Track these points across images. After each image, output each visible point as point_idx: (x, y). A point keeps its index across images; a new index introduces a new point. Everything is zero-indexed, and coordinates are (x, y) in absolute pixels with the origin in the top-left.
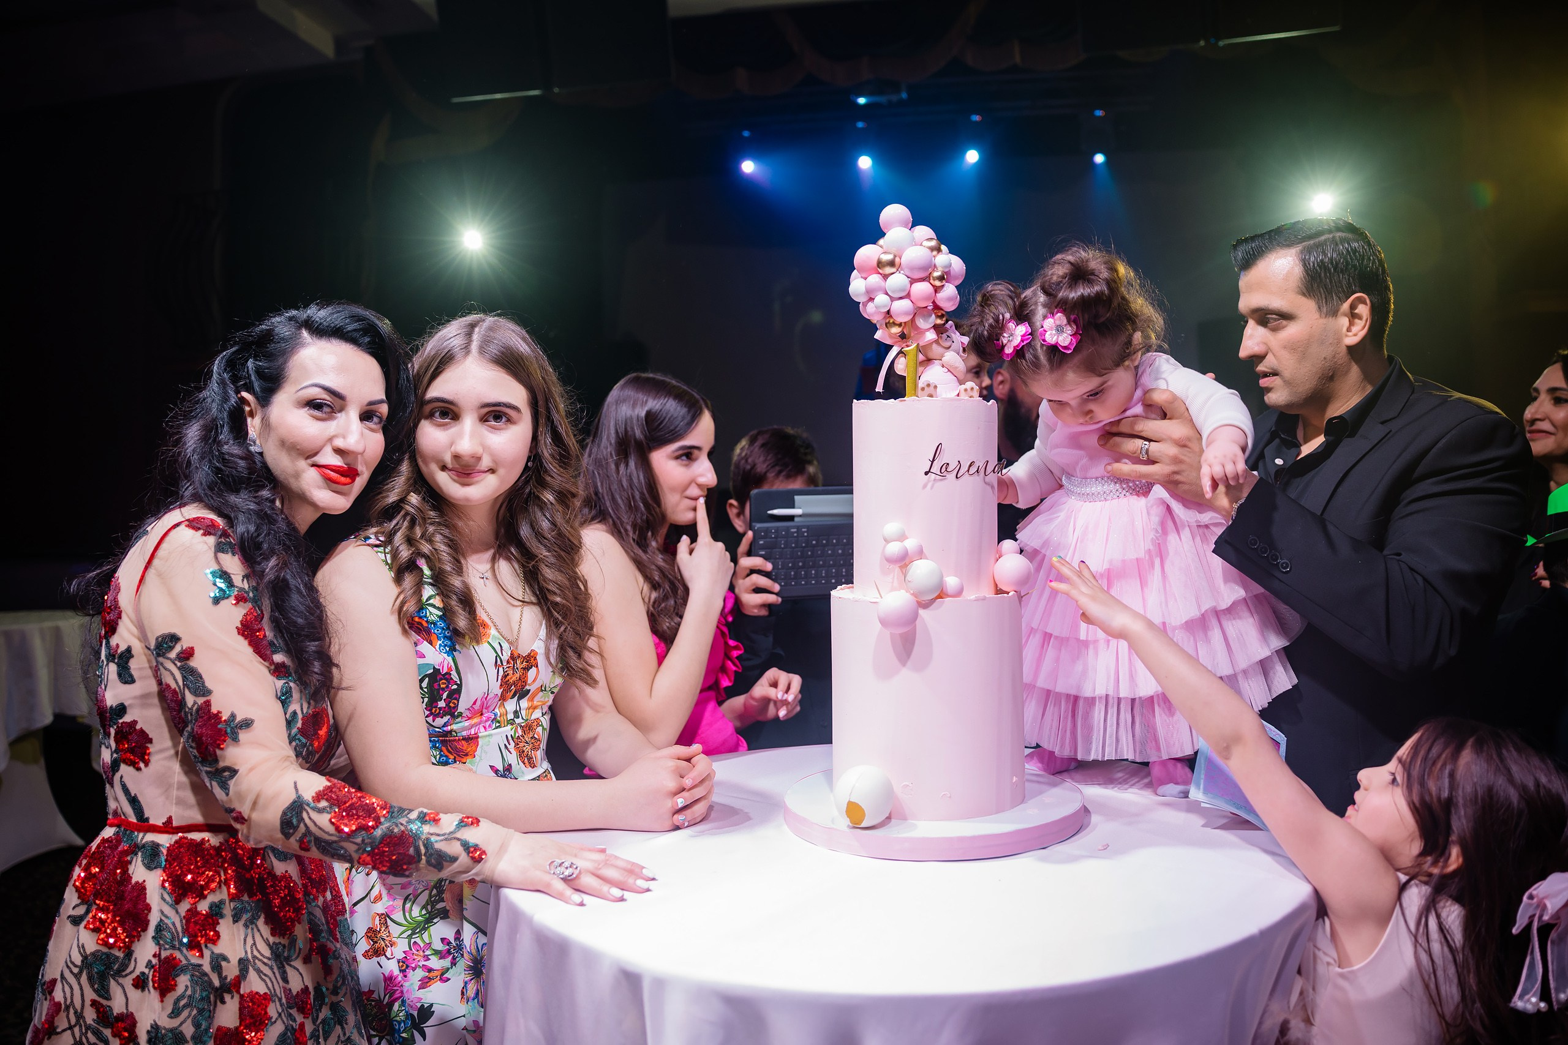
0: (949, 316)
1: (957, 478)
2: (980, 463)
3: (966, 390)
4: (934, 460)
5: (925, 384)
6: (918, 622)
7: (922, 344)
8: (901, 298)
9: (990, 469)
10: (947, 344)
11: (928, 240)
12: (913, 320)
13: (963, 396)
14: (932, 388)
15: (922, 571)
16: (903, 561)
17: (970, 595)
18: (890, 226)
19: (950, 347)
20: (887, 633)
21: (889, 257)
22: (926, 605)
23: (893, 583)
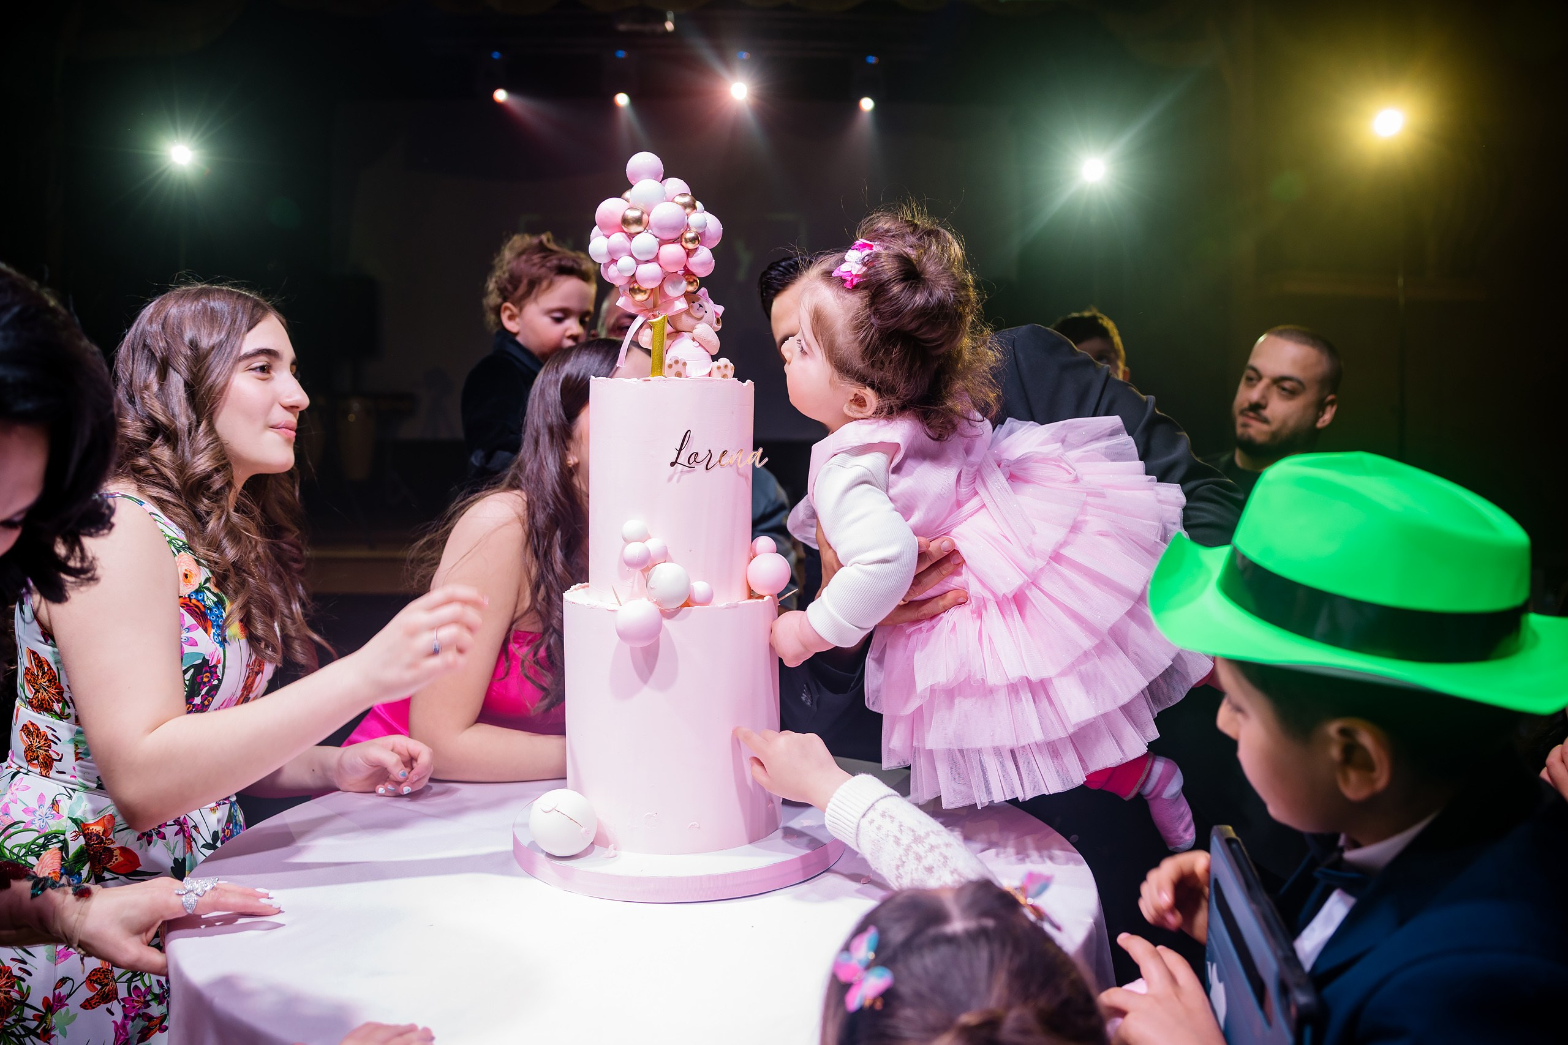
0: (704, 282)
1: (707, 469)
2: (732, 451)
3: (719, 368)
4: (681, 449)
5: (673, 361)
6: (662, 635)
7: (670, 313)
8: (648, 261)
10: (699, 315)
11: (680, 195)
12: (661, 286)
13: (717, 375)
15: (666, 575)
16: (645, 565)
17: (720, 602)
18: (639, 176)
19: (702, 318)
20: (626, 647)
21: (635, 214)
22: (669, 615)
23: (633, 587)
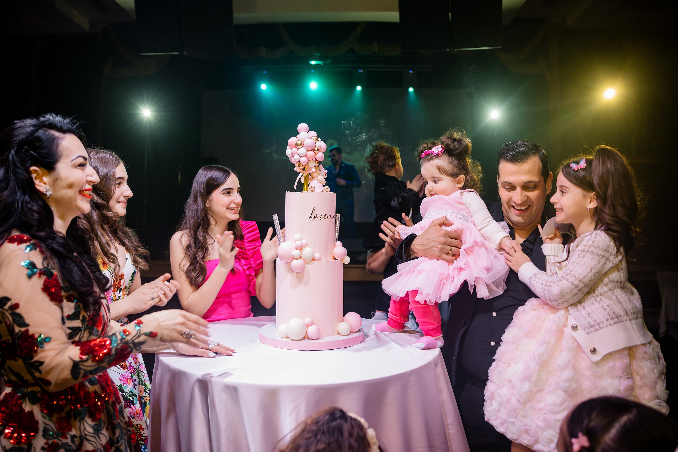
0: (320, 163)
1: (320, 219)
2: (328, 214)
3: (325, 189)
4: (312, 213)
5: (311, 187)
6: (305, 269)
7: (310, 172)
8: (303, 157)
9: (332, 217)
10: (319, 173)
11: (314, 136)
12: (307, 164)
13: (324, 191)
14: (313, 188)
15: (307, 251)
16: (301, 248)
17: (323, 260)
18: (301, 131)
19: (320, 174)
21: (300, 142)
22: (308, 263)
